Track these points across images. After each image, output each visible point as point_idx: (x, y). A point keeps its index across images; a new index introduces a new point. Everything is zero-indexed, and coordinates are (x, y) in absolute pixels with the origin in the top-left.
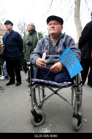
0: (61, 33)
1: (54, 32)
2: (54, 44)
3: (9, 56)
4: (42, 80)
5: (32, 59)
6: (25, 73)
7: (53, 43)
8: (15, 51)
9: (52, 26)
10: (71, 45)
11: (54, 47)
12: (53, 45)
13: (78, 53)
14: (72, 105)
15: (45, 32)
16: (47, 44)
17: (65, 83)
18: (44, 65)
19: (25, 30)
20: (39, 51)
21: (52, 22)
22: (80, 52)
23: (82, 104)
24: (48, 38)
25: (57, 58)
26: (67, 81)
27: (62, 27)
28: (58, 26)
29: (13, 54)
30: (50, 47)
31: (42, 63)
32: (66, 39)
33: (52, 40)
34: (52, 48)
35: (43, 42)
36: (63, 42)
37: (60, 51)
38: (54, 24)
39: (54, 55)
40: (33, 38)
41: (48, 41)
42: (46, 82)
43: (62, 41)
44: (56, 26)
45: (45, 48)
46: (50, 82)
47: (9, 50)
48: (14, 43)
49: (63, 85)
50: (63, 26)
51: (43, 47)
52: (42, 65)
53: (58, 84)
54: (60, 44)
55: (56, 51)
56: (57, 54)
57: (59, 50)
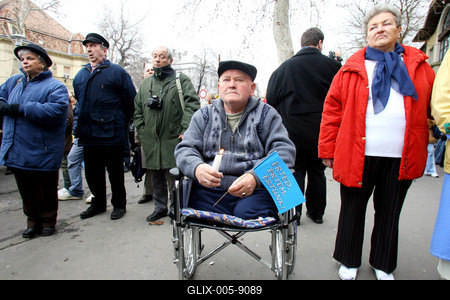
0: (249, 100)
1: (235, 98)
2: (235, 125)
3: (94, 135)
4: (207, 214)
5: (184, 163)
6: (137, 181)
7: (232, 123)
8: (112, 119)
9: (231, 84)
10: (274, 130)
11: (234, 131)
12: (230, 128)
13: (291, 151)
14: (273, 269)
15: (186, 53)
16: (216, 124)
17: (260, 218)
18: (217, 182)
19: (124, 42)
20: (197, 141)
21: (232, 74)
22: (294, 149)
23: (295, 267)
24: (219, 109)
25: (240, 160)
26: (264, 216)
27: (254, 86)
28: (244, 84)
29: (107, 127)
30: (224, 132)
31: (212, 177)
32: (262, 116)
33: (229, 113)
34: (229, 135)
35: (207, 119)
36: (257, 121)
37: (249, 144)
38: (236, 80)
39: (233, 152)
40: (166, 88)
41: (219, 117)
42: (217, 217)
43: (253, 120)
44: (240, 85)
45: (212, 133)
46: (225, 216)
47: (94, 116)
48: (109, 98)
49: (257, 224)
50: (255, 81)
51: (206, 130)
52: (212, 181)
53: (245, 222)
54: (248, 126)
55: (240, 143)
56: (242, 149)
57: (245, 142)
